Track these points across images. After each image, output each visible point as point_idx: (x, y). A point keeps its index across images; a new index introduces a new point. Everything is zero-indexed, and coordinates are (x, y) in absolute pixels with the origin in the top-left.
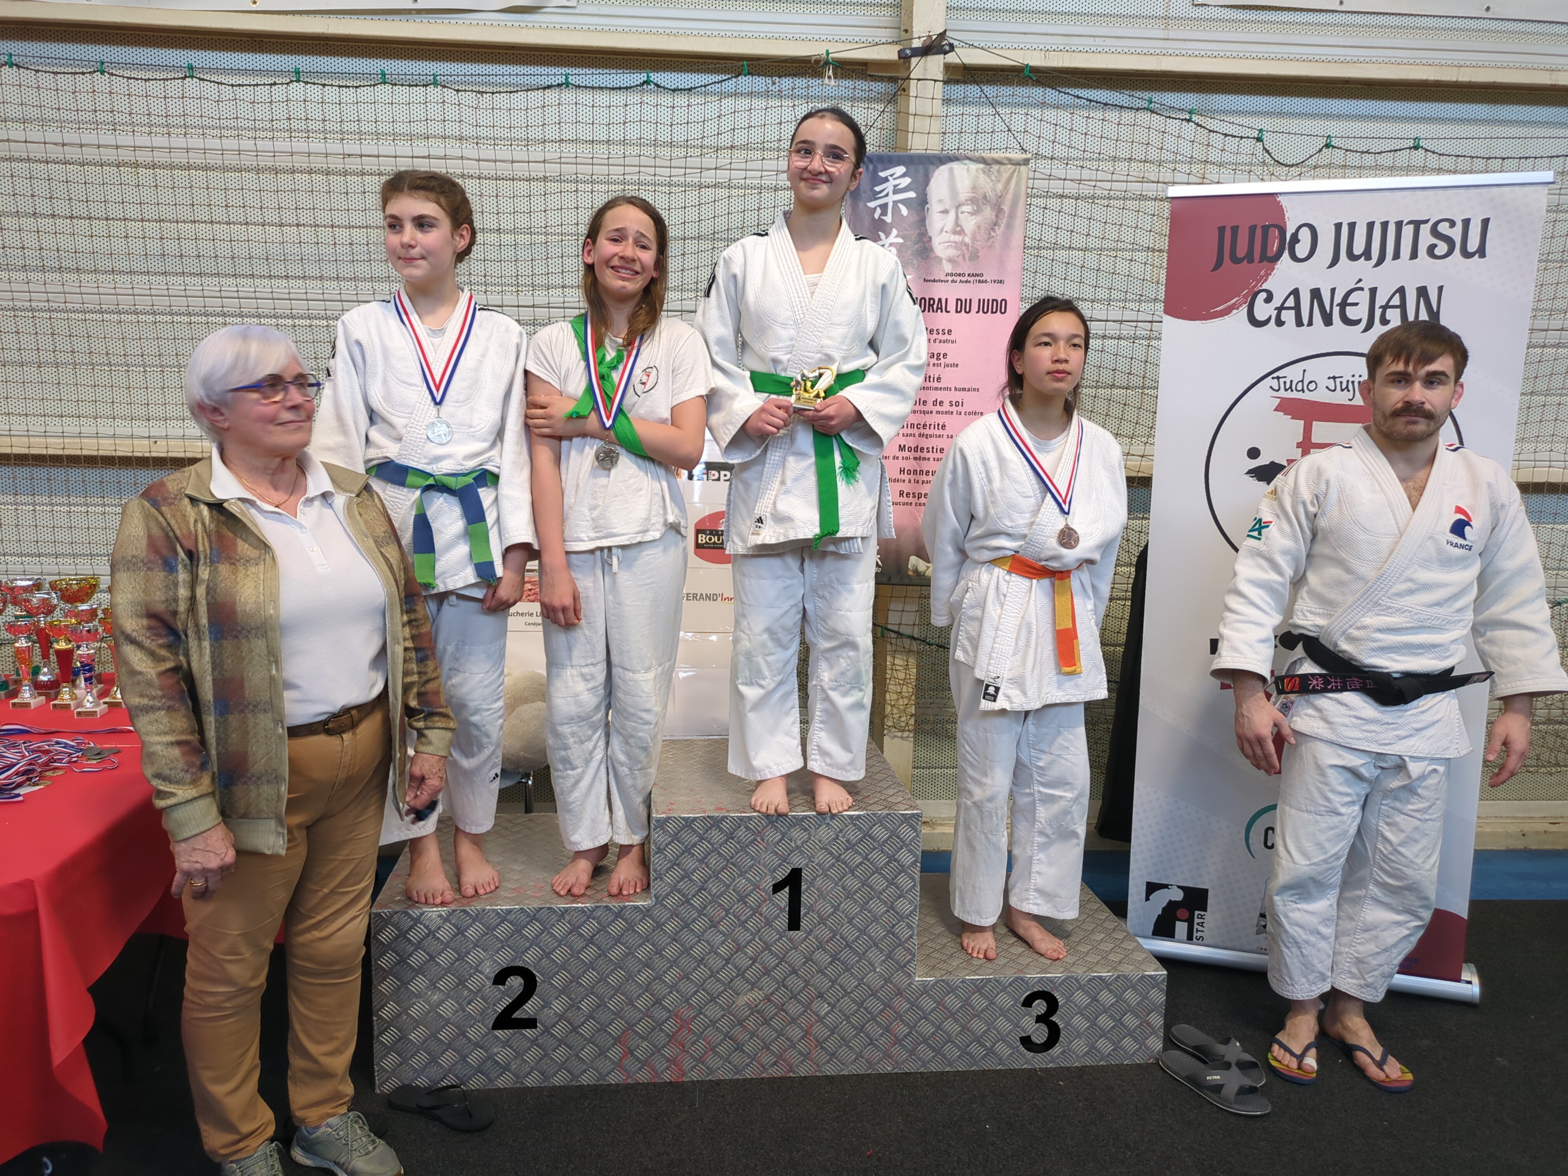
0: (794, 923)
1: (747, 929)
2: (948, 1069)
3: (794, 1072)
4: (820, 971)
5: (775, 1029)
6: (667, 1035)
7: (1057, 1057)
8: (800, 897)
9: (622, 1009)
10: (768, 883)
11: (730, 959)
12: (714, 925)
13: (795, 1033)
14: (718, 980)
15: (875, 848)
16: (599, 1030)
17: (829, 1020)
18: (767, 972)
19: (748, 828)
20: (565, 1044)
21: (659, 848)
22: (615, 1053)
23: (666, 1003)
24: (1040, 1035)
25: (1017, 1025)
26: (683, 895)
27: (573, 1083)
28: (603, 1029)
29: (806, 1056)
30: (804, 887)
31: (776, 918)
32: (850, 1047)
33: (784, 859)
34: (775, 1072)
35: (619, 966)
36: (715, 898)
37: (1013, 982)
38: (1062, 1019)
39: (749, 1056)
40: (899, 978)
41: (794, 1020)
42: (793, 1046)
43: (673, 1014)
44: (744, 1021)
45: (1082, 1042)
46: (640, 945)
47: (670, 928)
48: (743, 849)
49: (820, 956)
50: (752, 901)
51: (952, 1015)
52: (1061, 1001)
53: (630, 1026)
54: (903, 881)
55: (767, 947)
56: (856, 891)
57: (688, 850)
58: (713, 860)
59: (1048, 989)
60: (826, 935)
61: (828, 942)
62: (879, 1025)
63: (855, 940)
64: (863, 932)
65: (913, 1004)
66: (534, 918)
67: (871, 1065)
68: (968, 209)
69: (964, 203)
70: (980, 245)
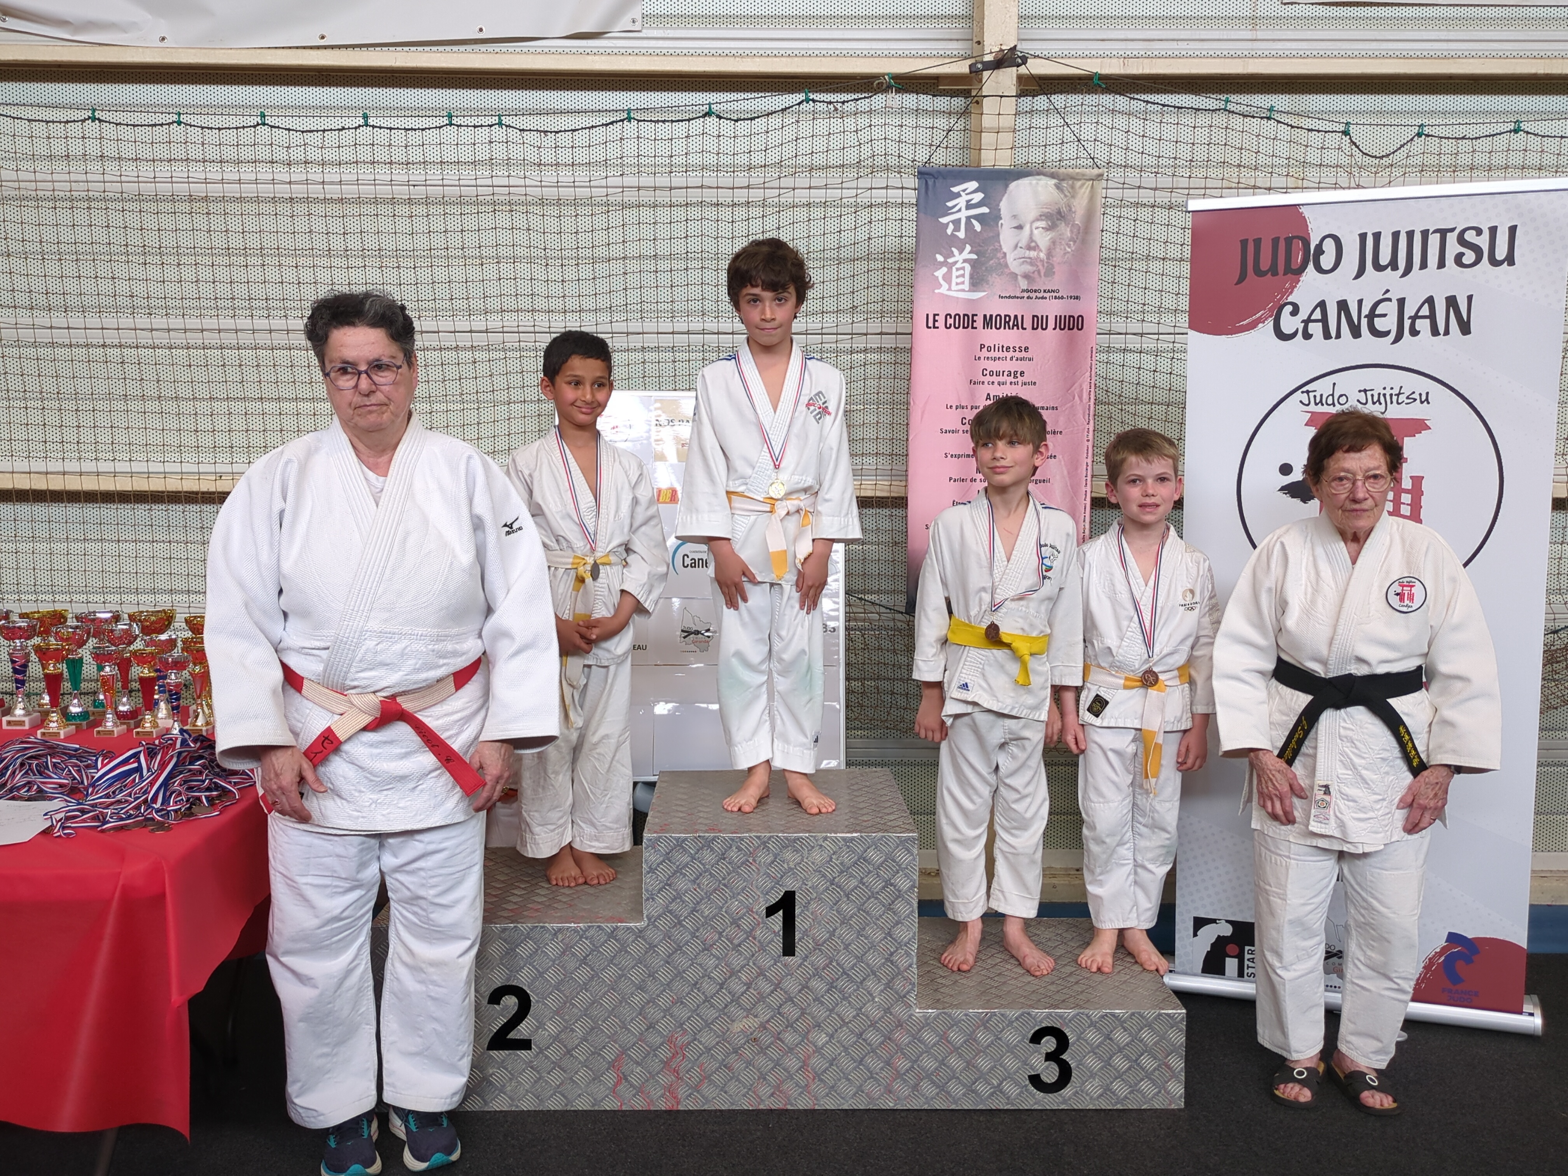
0: (789, 949)
1: (741, 954)
2: (952, 1106)
3: (792, 1104)
4: (817, 999)
5: (772, 1059)
6: (661, 1060)
7: (1068, 1098)
8: (794, 920)
9: (616, 1032)
10: (761, 908)
11: (724, 983)
12: (707, 948)
13: (794, 1064)
14: (713, 1005)
15: (870, 872)
16: (593, 1053)
17: (827, 1052)
18: (762, 998)
19: (739, 850)
20: (560, 1067)
21: (650, 867)
22: (609, 1078)
23: (661, 1027)
24: (1051, 1074)
25: (1025, 1063)
26: (675, 917)
27: (568, 1107)
28: (598, 1051)
29: (804, 1088)
30: (797, 912)
31: (769, 943)
32: (849, 1080)
33: (777, 881)
34: (773, 1104)
35: (613, 987)
36: (708, 920)
37: (1019, 1017)
38: (1073, 1058)
39: (745, 1086)
40: (898, 1009)
41: (790, 1050)
42: (790, 1077)
43: (668, 1039)
44: (740, 1048)
46: (633, 967)
47: (663, 950)
48: (736, 870)
49: (814, 983)
50: (745, 924)
51: (955, 1049)
52: (1072, 1039)
53: (624, 1050)
54: (901, 906)
55: (762, 973)
56: (852, 917)
57: (680, 870)
58: (705, 881)
59: (1059, 1026)
60: (821, 961)
61: (824, 968)
62: (880, 1058)
63: (852, 967)
64: (859, 959)
65: (914, 1037)
66: (527, 937)
67: (872, 1100)
68: (1043, 224)
69: (1038, 219)
70: (1055, 260)
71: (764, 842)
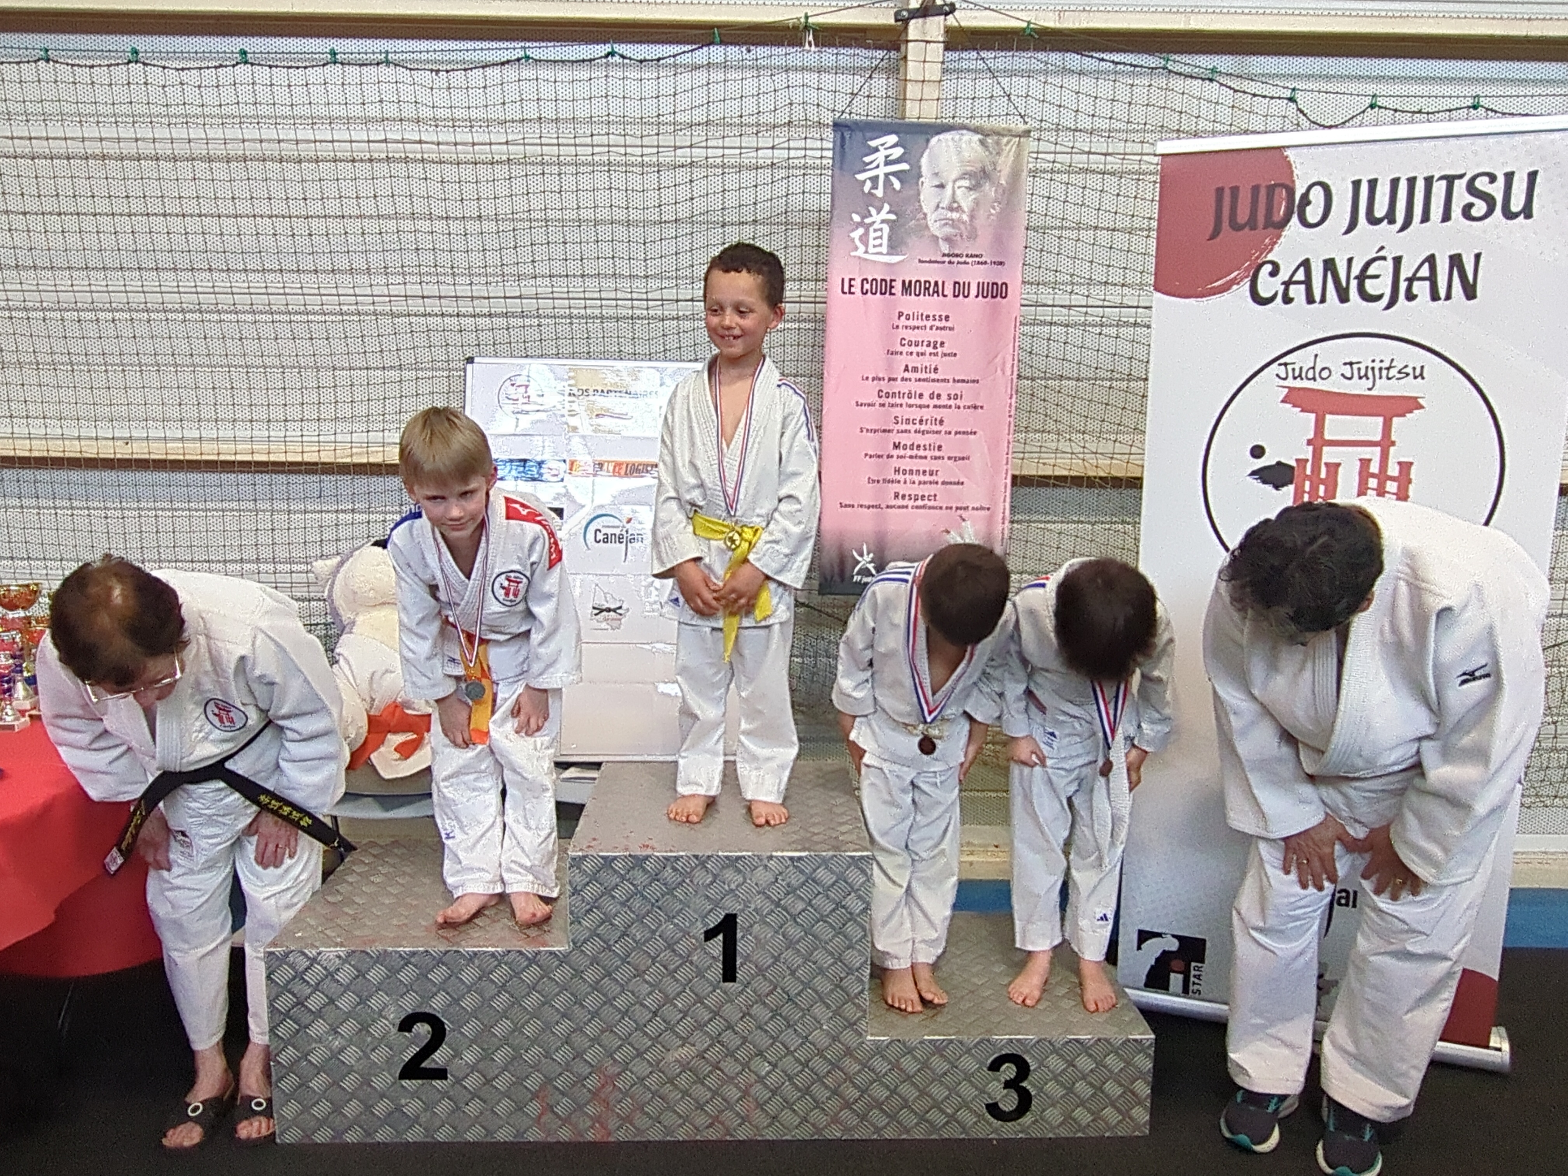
0: (729, 974)
2: (904, 1137)
3: (732, 1135)
4: (760, 1027)
5: (709, 1089)
6: (589, 1090)
7: (1028, 1127)
8: (735, 945)
9: (540, 1061)
10: (699, 930)
11: (658, 1010)
12: (639, 974)
14: (646, 1034)
15: (819, 893)
16: (514, 1083)
17: (769, 1081)
18: (700, 1026)
19: (674, 869)
20: (479, 1098)
21: (575, 889)
22: (533, 1108)
23: (588, 1056)
24: (1009, 1103)
25: (983, 1092)
26: (604, 941)
27: (489, 1139)
28: (520, 1081)
29: (744, 1119)
30: (739, 935)
31: (709, 968)
32: (794, 1110)
33: (717, 904)
34: (712, 1135)
35: (535, 1015)
36: (639, 945)
37: (978, 1043)
38: (1034, 1085)
39: (680, 1116)
40: (848, 1036)
41: (730, 1079)
42: (730, 1107)
43: (596, 1069)
44: (674, 1078)
45: (1057, 1110)
46: (558, 994)
47: (590, 976)
48: (671, 892)
49: (756, 1010)
50: (681, 948)
51: (909, 1078)
52: (1033, 1065)
53: (549, 1080)
54: (850, 928)
55: (699, 999)
56: (798, 941)
57: (608, 892)
58: (637, 903)
59: (1020, 1053)
60: (766, 988)
61: (768, 995)
62: (827, 1087)
63: (799, 994)
64: (806, 985)
65: (865, 1066)
66: (440, 962)
67: (819, 1131)
68: (966, 183)
69: (962, 178)
70: (978, 223)
71: (702, 862)
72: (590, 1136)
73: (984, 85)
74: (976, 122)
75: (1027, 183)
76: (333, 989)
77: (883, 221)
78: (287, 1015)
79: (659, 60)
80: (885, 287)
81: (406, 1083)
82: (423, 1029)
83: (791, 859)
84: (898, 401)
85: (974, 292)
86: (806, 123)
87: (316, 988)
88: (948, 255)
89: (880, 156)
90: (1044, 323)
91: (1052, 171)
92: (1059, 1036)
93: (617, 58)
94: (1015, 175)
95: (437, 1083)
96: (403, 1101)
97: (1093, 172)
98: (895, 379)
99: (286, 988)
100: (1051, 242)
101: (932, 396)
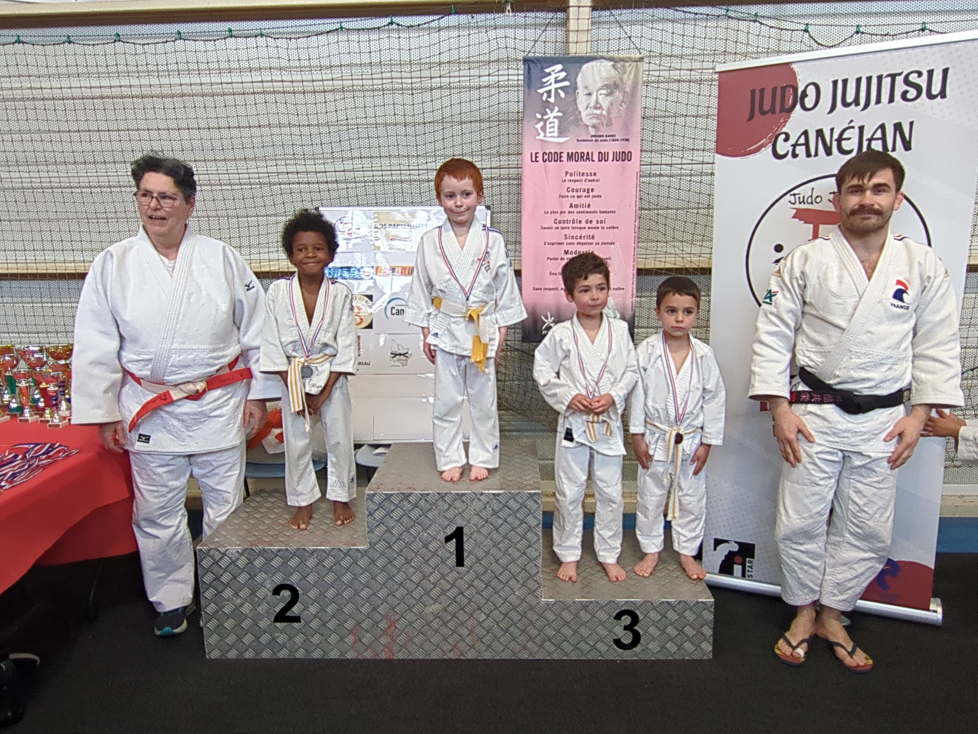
0: (460, 562)
2: (565, 658)
3: (464, 656)
4: (478, 593)
5: (450, 629)
6: (382, 630)
7: (639, 653)
8: (463, 545)
9: (353, 613)
10: (442, 537)
11: (419, 583)
12: (408, 562)
13: (464, 632)
14: (412, 597)
15: (511, 514)
16: (339, 625)
17: (485, 625)
18: (444, 593)
19: (426, 501)
20: (319, 633)
21: (369, 513)
22: (350, 640)
23: (380, 610)
24: (627, 639)
25: (611, 631)
26: (387, 543)
27: (326, 657)
28: (341, 625)
30: (465, 539)
31: (448, 558)
32: (500, 642)
33: (451, 521)
34: (452, 656)
35: (349, 586)
36: (408, 545)
37: (608, 603)
38: (642, 628)
39: (434, 645)
40: (530, 598)
41: (463, 624)
42: (463, 640)
43: (385, 617)
44: (430, 623)
45: (656, 643)
46: (362, 574)
47: (380, 563)
48: (424, 514)
49: (477, 583)
50: (431, 547)
51: (567, 623)
52: (641, 617)
53: (358, 624)
54: (530, 535)
55: (443, 577)
56: (500, 543)
57: (388, 514)
58: (405, 520)
59: (633, 609)
60: (481, 570)
61: (483, 574)
62: (519, 628)
63: (501, 574)
64: (505, 569)
65: (540, 616)
66: (295, 555)
67: (514, 653)
68: (604, 92)
69: (602, 88)
70: (613, 116)
71: (442, 496)
72: (383, 656)
73: (615, 31)
74: (610, 54)
75: (642, 90)
76: (236, 571)
77: (554, 117)
78: (210, 585)
79: (419, 25)
80: (557, 157)
81: (278, 625)
82: (286, 594)
83: (494, 494)
84: (566, 225)
85: (611, 158)
86: (508, 60)
87: (226, 570)
88: (595, 136)
89: (552, 78)
90: (656, 175)
91: (658, 82)
92: (657, 599)
93: (394, 26)
94: (635, 87)
95: (296, 625)
96: (276, 635)
97: (684, 81)
98: (564, 212)
99: (208, 570)
100: (659, 126)
101: (587, 222)
